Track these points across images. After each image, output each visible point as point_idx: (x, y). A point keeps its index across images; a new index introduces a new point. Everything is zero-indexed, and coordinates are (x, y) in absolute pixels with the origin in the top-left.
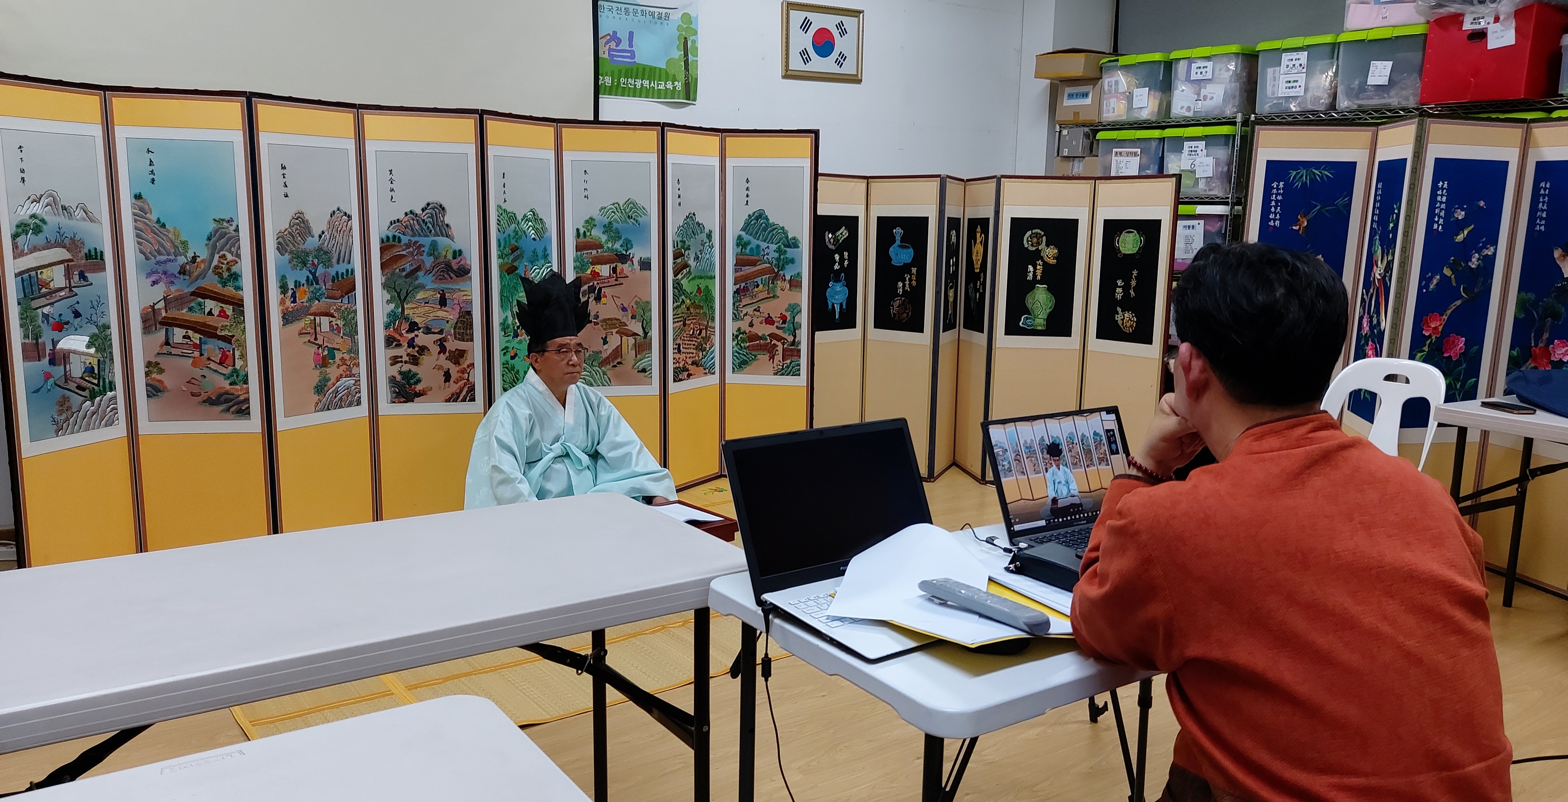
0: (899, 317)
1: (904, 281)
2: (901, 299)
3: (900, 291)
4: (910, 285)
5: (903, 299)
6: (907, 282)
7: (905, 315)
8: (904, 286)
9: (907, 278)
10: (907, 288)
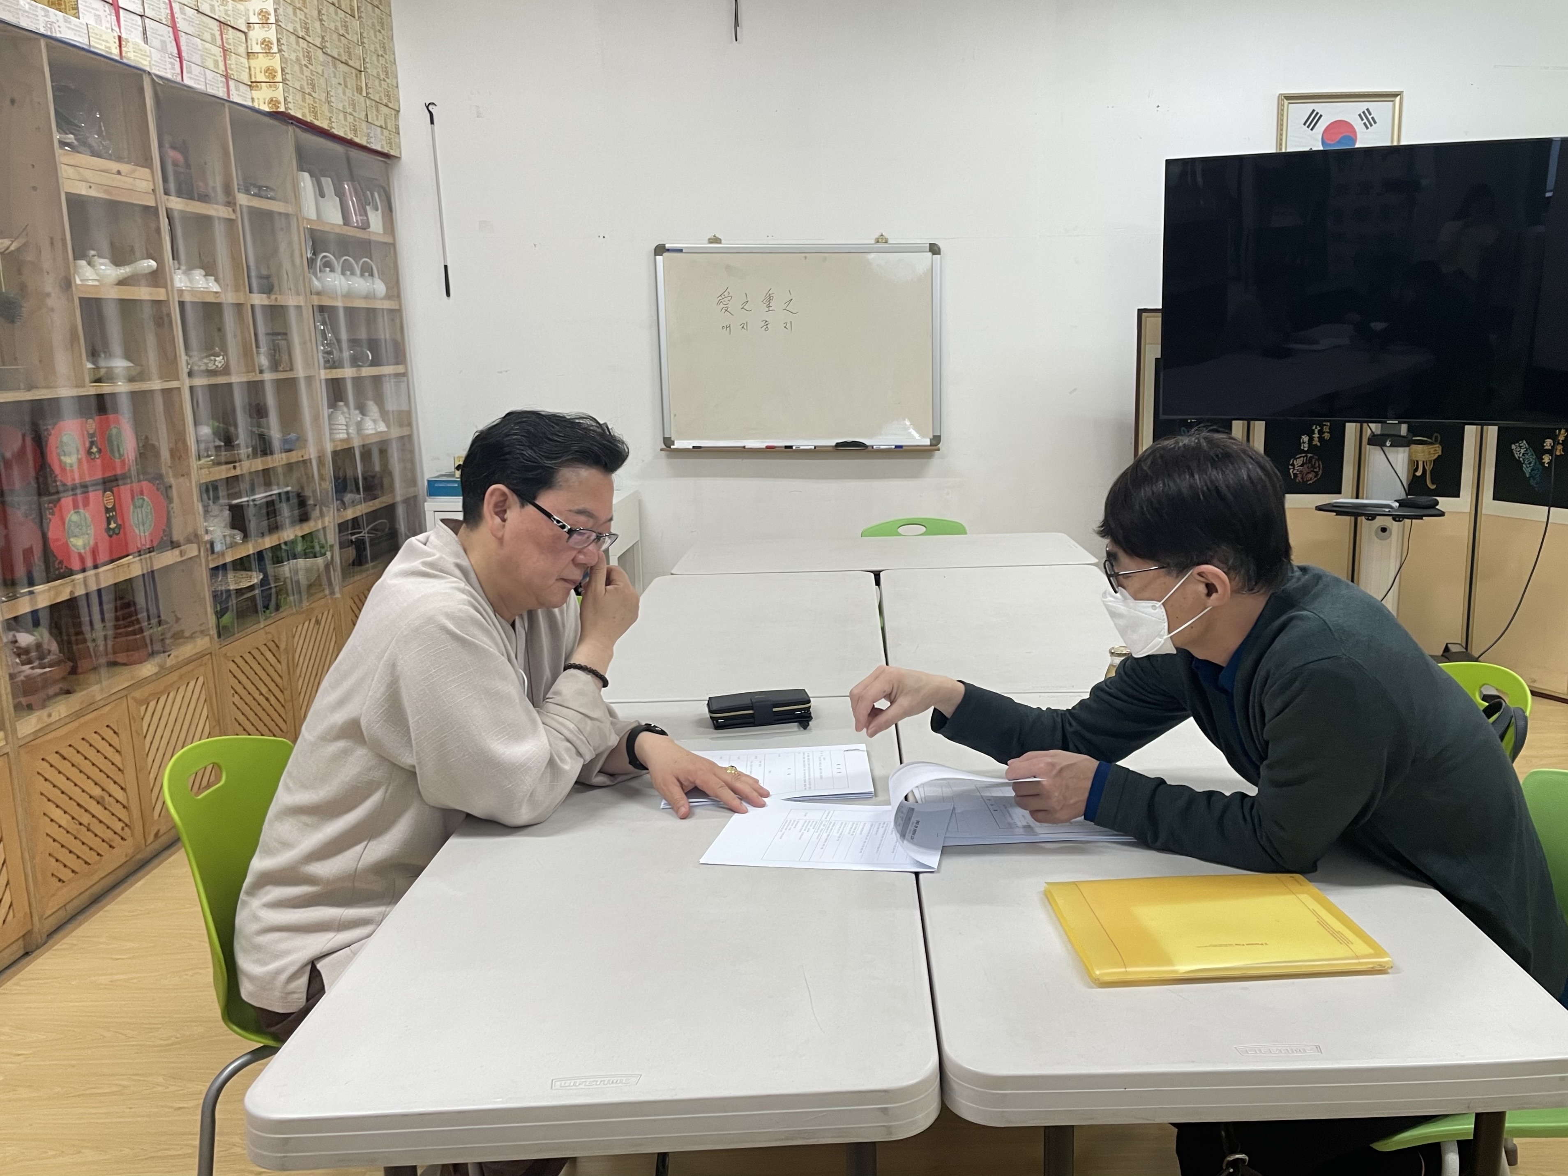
0: (1302, 478)
1: (1310, 434)
2: (1307, 456)
3: (1305, 447)
4: (1321, 439)
5: (1309, 455)
6: (1316, 435)
7: (1310, 476)
8: (1311, 439)
9: (1316, 431)
10: (1316, 442)
